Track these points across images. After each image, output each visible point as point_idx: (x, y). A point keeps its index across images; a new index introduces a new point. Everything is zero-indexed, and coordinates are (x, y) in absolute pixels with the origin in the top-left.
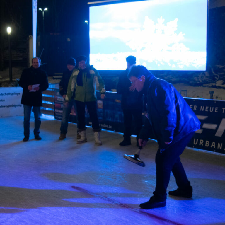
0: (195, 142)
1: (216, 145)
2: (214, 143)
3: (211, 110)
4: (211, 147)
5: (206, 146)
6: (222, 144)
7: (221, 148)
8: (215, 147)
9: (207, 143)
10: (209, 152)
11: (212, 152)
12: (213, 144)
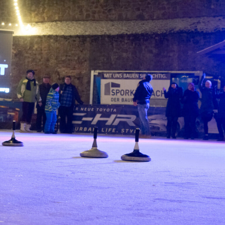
0: (77, 129)
3: (89, 109)
4: (88, 130)
8: (91, 131)
9: (85, 129)
12: (90, 129)
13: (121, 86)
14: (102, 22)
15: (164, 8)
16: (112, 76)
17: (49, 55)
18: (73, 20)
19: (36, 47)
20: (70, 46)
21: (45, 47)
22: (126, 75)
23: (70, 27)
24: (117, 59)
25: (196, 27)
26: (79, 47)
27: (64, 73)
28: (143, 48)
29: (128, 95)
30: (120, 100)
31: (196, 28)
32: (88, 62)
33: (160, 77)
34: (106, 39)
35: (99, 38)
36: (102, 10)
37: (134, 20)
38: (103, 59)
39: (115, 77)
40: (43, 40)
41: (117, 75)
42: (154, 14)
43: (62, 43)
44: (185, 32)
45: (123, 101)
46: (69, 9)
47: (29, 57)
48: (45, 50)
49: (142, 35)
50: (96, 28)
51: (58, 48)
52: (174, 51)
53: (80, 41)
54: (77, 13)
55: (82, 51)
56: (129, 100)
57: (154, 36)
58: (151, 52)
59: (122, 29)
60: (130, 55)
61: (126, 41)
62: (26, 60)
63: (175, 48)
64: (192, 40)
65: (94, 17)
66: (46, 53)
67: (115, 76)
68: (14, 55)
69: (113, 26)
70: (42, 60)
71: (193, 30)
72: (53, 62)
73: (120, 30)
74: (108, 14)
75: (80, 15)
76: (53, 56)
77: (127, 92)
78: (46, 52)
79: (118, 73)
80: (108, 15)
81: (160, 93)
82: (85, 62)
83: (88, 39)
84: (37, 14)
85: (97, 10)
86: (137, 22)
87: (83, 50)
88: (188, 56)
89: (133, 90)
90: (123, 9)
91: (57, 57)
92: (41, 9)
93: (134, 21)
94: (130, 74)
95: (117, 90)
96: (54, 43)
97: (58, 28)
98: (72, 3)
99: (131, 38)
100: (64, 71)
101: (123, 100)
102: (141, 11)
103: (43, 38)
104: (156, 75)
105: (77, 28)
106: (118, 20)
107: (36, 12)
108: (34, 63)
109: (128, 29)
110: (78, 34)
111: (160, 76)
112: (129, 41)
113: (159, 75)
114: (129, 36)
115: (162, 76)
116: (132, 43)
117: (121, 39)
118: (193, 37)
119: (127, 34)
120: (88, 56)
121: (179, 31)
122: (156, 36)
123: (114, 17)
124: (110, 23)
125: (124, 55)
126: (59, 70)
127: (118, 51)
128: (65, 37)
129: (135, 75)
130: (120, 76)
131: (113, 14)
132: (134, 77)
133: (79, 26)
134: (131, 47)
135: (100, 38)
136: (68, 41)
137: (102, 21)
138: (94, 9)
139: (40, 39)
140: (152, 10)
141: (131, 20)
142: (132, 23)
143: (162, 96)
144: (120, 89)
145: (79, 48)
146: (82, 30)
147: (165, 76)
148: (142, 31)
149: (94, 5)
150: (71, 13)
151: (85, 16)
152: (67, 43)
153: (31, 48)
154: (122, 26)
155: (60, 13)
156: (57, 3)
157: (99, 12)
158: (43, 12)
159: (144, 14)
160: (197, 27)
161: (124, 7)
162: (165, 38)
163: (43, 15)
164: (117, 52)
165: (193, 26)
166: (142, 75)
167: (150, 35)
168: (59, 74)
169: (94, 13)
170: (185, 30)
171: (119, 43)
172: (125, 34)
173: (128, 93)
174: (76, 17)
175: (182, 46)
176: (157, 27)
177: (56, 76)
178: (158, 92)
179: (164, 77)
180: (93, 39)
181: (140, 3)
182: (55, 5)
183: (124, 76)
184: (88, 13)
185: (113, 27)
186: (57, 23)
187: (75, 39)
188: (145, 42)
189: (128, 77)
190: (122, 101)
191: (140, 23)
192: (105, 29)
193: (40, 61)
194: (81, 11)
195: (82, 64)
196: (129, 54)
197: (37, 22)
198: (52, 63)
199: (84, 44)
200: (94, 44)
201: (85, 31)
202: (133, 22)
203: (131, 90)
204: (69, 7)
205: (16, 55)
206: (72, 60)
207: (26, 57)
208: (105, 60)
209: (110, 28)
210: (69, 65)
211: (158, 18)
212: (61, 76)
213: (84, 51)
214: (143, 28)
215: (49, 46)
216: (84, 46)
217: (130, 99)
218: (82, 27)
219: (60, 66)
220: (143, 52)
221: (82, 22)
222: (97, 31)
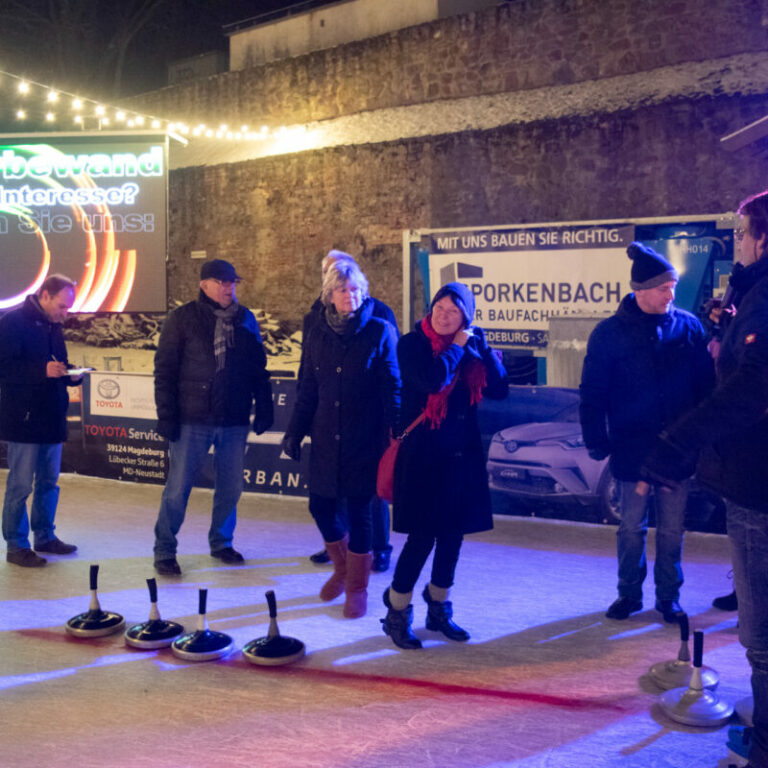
1: (285, 479)
2: (278, 474)
4: (272, 483)
5: (258, 482)
6: (298, 476)
7: (296, 484)
8: (280, 484)
9: (261, 476)
10: (267, 496)
11: (274, 496)
12: (277, 478)
13: (484, 273)
14: (466, 100)
15: (626, 44)
16: (459, 242)
17: (341, 195)
18: (400, 105)
19: (310, 177)
20: (386, 168)
21: (330, 178)
22: (499, 240)
23: (390, 122)
24: (500, 193)
25: (719, 82)
26: (405, 169)
27: (374, 238)
28: (569, 156)
29: (508, 300)
30: (485, 315)
31: (717, 86)
32: (429, 206)
33: (600, 240)
34: (472, 140)
35: (452, 140)
36: (466, 70)
37: (547, 85)
38: (466, 196)
39: (468, 246)
40: (325, 159)
41: (473, 241)
42: (598, 64)
43: (367, 162)
44: (687, 100)
45: (494, 319)
46: (389, 79)
47: (297, 205)
48: (330, 186)
49: (564, 120)
50: (449, 117)
51: (358, 177)
52: (656, 159)
53: (408, 154)
54: (408, 87)
55: (412, 180)
56: (510, 317)
57: (596, 120)
58: (589, 166)
59: (514, 112)
60: (534, 179)
61: (522, 143)
62: (293, 213)
63: (659, 148)
64: (705, 121)
65: (447, 90)
66: (333, 192)
67: (466, 243)
68: (265, 202)
69: (491, 105)
70: (325, 210)
71: (710, 92)
72: (348, 211)
73: (508, 115)
74: (480, 77)
75: (415, 89)
76: (347, 197)
77: (502, 291)
78: (333, 188)
79: (476, 233)
80: (480, 82)
81: (603, 293)
82: (423, 208)
83: (427, 147)
84: (321, 102)
85: (453, 71)
86: (553, 90)
87: (416, 175)
88: (698, 169)
89: (521, 285)
90: (516, 60)
91: (357, 198)
92: (329, 87)
93: (548, 88)
94: (510, 236)
95: (474, 286)
96: (349, 165)
97: (361, 126)
98: (394, 62)
99: (535, 133)
100: (375, 233)
101: (494, 315)
102: (564, 60)
103: (325, 155)
104: (590, 233)
105: (404, 122)
106: (507, 91)
107: (319, 97)
108: (309, 219)
109: (528, 108)
110: (403, 136)
111: (603, 234)
112: (529, 142)
113: (597, 235)
114: (528, 127)
115: (608, 235)
116: (539, 147)
117: (507, 138)
118: (710, 113)
119: (522, 122)
120: (428, 189)
121: (669, 99)
122: (602, 120)
123: (496, 83)
124: (486, 100)
125: (519, 180)
126: (363, 231)
127: (502, 172)
128: (373, 148)
129: (525, 237)
130: (481, 243)
131: (493, 78)
132: (521, 244)
133: (410, 115)
134: (536, 156)
135: (457, 142)
136: (381, 156)
137: (467, 97)
138: (447, 71)
139: (317, 159)
140: (593, 53)
141: (539, 87)
142: (541, 93)
143: (608, 300)
144: (482, 282)
145: (407, 172)
146: (413, 125)
147: (616, 236)
148: (565, 110)
149: (447, 61)
150: (394, 88)
151: (426, 91)
152: (377, 162)
153: (299, 183)
154: (514, 104)
155: (371, 91)
156: (361, 69)
157: (460, 75)
158: (334, 94)
159: (573, 65)
160: (722, 83)
161: (519, 55)
162: (628, 122)
163: (333, 102)
164: (498, 175)
165: (709, 81)
166: (545, 236)
167: (584, 118)
168: (363, 243)
169: (447, 79)
170: (685, 94)
171: (505, 148)
172: (518, 122)
173: (506, 294)
174: (407, 95)
175: (678, 141)
176: (607, 94)
177: (358, 248)
178: (596, 288)
179: (614, 238)
180: (438, 146)
181: (560, 38)
182: (358, 73)
183: (493, 241)
184: (432, 82)
185: (491, 109)
186: (362, 117)
187: (395, 150)
188: (572, 140)
189: (503, 245)
190: (491, 319)
191: (560, 91)
192: (469, 117)
193: (321, 211)
194: (417, 80)
195: (415, 212)
196: (532, 176)
197: (320, 121)
198: (346, 216)
199: (418, 160)
200: (442, 157)
201: (422, 127)
202: (545, 92)
203: (514, 285)
204: (389, 73)
205: (270, 202)
206: (391, 205)
207: (290, 206)
208: (471, 197)
209: (484, 112)
210: (386, 216)
211: (611, 73)
212: (370, 247)
213: (417, 178)
214: (569, 103)
215: (339, 172)
216: (419, 165)
217: (513, 312)
218: (416, 117)
219: (366, 220)
220: (569, 168)
221: (418, 107)
222: (450, 123)
